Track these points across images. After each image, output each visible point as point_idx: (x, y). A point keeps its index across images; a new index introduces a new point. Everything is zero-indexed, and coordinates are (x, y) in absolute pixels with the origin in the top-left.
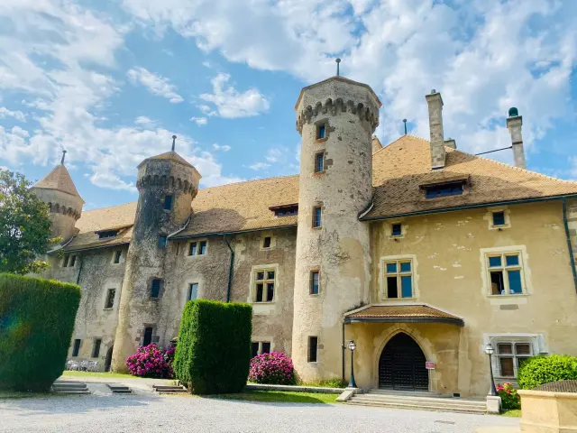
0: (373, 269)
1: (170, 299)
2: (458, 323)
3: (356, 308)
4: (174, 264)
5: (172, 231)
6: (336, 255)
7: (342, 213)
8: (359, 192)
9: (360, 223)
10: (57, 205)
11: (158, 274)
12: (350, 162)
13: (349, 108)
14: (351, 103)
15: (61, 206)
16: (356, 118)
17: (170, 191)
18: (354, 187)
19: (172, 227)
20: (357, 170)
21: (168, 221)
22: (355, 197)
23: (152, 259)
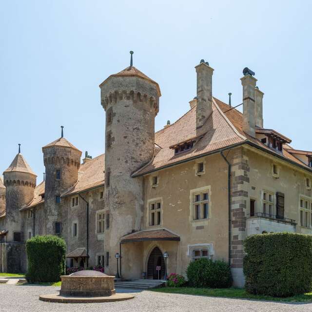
0: (143, 208)
1: (67, 233)
2: (178, 239)
3: (129, 234)
4: (66, 212)
5: (63, 192)
6: (116, 203)
7: (120, 174)
8: (133, 158)
9: (132, 179)
10: (19, 181)
11: (57, 219)
12: (125, 137)
13: (124, 96)
14: (125, 92)
15: (21, 181)
16: (130, 102)
17: (58, 166)
18: (129, 154)
19: (62, 190)
20: (131, 142)
21: (59, 186)
22: (129, 162)
23: (53, 211)
